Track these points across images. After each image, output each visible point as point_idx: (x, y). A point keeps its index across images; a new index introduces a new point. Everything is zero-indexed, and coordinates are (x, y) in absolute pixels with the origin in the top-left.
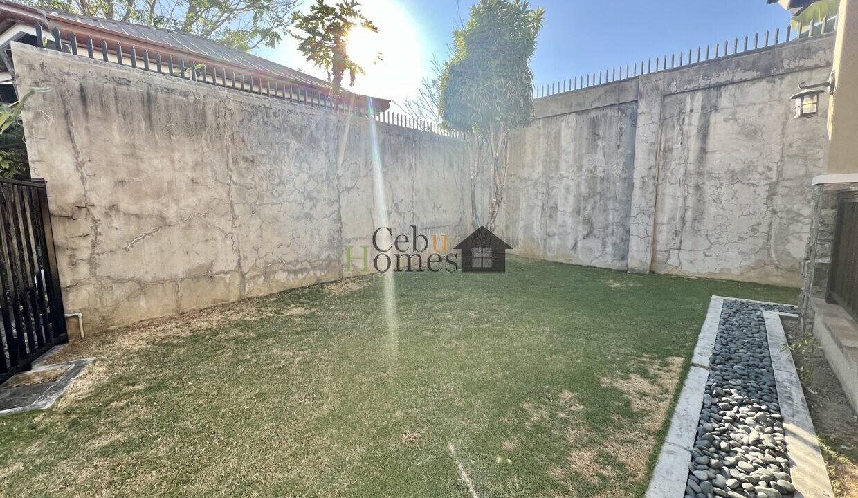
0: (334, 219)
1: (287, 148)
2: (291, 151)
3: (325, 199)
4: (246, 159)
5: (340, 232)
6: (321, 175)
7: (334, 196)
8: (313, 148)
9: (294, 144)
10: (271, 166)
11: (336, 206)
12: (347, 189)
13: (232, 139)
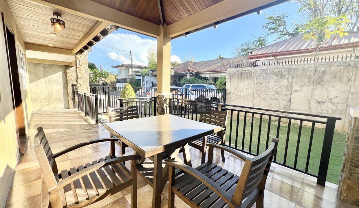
0: (287, 101)
1: (272, 79)
3: (284, 94)
4: (259, 83)
6: (284, 86)
7: (289, 93)
8: (282, 78)
9: (275, 77)
10: (266, 84)
11: (289, 97)
12: (296, 91)
13: (257, 79)
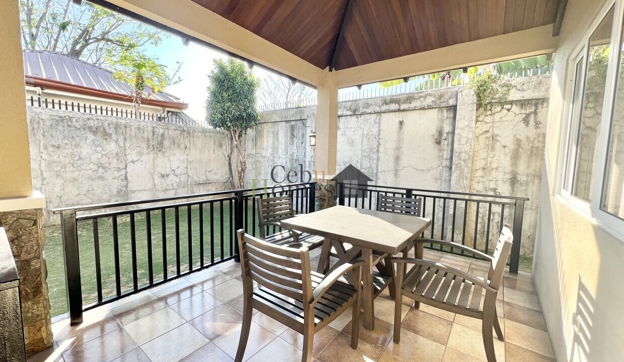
0: (122, 179)
1: (86, 139)
2: (88, 141)
3: (114, 168)
4: (54, 146)
5: (127, 186)
6: (112, 154)
7: (122, 166)
8: (106, 139)
9: (91, 137)
10: (73, 149)
11: (123, 172)
12: (133, 162)
13: (44, 136)
